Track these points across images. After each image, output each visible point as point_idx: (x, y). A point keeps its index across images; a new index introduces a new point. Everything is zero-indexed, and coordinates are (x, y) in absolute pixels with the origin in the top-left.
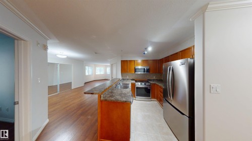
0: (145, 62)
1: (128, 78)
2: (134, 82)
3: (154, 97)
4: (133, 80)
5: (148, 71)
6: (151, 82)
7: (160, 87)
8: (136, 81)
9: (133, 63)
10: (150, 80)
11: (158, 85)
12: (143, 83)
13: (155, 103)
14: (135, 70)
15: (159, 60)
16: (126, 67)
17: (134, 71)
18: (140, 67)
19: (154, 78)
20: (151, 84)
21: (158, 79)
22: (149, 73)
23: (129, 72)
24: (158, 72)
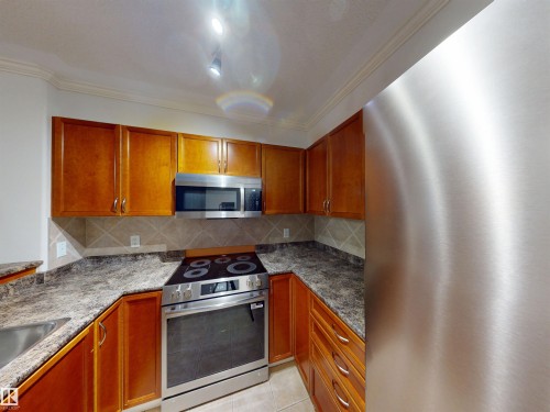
4: (170, 256)
6: (271, 265)
8: (185, 269)
12: (221, 282)
15: (305, 151)
17: (167, 199)
20: (270, 276)
21: (302, 240)
22: (263, 213)
23: (127, 209)
24: (301, 208)
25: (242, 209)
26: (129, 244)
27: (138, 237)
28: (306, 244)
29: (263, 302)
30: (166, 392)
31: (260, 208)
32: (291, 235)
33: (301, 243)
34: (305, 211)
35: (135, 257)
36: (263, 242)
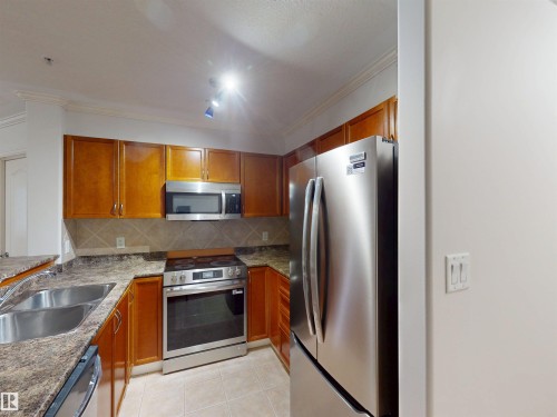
0: (222, 160)
1: (121, 247)
2: (156, 268)
3: (258, 331)
4: (152, 257)
5: (235, 205)
6: (249, 261)
7: (284, 280)
8: (172, 264)
9: (155, 163)
10: (246, 251)
11: (275, 273)
12: (208, 271)
13: (264, 356)
14: (168, 201)
15: (282, 158)
16: (104, 184)
17: (158, 203)
18: (199, 186)
19: (265, 239)
20: (249, 268)
21: (281, 243)
22: (242, 216)
23: (124, 213)
24: (278, 212)
25: (223, 212)
26: (115, 245)
27: (123, 239)
28: (286, 247)
29: (242, 289)
30: (167, 354)
31: (240, 211)
32: (270, 237)
33: (280, 246)
34: (282, 214)
35: (121, 257)
36: (242, 245)
